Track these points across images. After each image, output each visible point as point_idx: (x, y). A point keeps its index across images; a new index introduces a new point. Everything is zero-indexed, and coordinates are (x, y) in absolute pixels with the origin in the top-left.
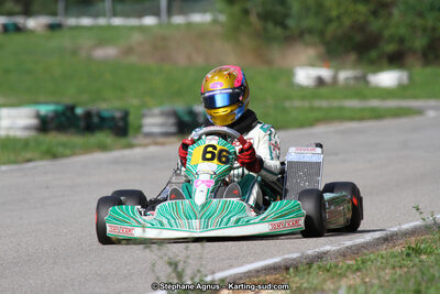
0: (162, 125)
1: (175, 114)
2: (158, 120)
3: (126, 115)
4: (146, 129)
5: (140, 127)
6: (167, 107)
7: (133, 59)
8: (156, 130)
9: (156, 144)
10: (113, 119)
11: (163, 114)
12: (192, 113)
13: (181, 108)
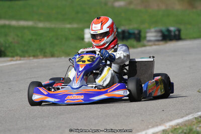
0: (156, 36)
1: (161, 31)
2: (154, 34)
3: (140, 32)
4: (148, 38)
5: (145, 37)
6: (158, 28)
8: (153, 39)
9: (155, 45)
10: (134, 34)
11: (156, 31)
12: (169, 31)
13: (164, 29)
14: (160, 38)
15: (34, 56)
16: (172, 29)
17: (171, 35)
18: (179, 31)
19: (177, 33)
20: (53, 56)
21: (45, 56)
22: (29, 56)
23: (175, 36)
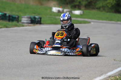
0: (27, 21)
1: (30, 18)
2: (26, 19)
3: (19, 17)
4: (22, 21)
5: (21, 21)
6: (29, 16)
8: (25, 22)
11: (27, 18)
12: (35, 18)
13: (32, 16)
14: (30, 22)
16: (37, 17)
18: (41, 18)
19: (39, 19)
23: (38, 21)
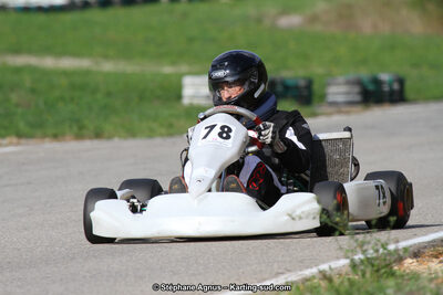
0: (348, 93)
1: (359, 83)
2: (343, 89)
3: (310, 84)
4: (331, 98)
5: (323, 97)
6: (352, 75)
7: (318, 28)
8: (340, 99)
10: (297, 87)
11: (348, 83)
12: (377, 82)
13: (364, 73)
14: (358, 98)
15: (55, 137)
16: (385, 77)
17: (382, 92)
18: (401, 82)
19: (396, 86)
20: (98, 135)
21: (79, 137)
22: (44, 136)
23: (392, 92)
